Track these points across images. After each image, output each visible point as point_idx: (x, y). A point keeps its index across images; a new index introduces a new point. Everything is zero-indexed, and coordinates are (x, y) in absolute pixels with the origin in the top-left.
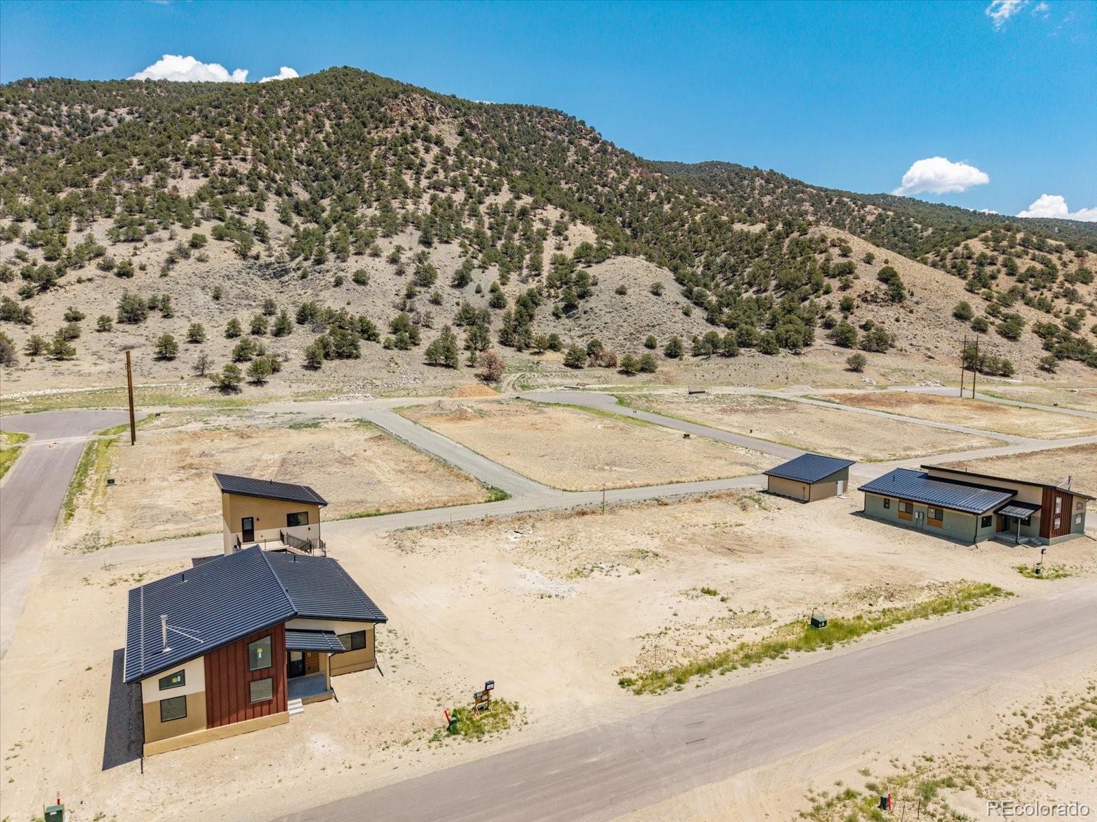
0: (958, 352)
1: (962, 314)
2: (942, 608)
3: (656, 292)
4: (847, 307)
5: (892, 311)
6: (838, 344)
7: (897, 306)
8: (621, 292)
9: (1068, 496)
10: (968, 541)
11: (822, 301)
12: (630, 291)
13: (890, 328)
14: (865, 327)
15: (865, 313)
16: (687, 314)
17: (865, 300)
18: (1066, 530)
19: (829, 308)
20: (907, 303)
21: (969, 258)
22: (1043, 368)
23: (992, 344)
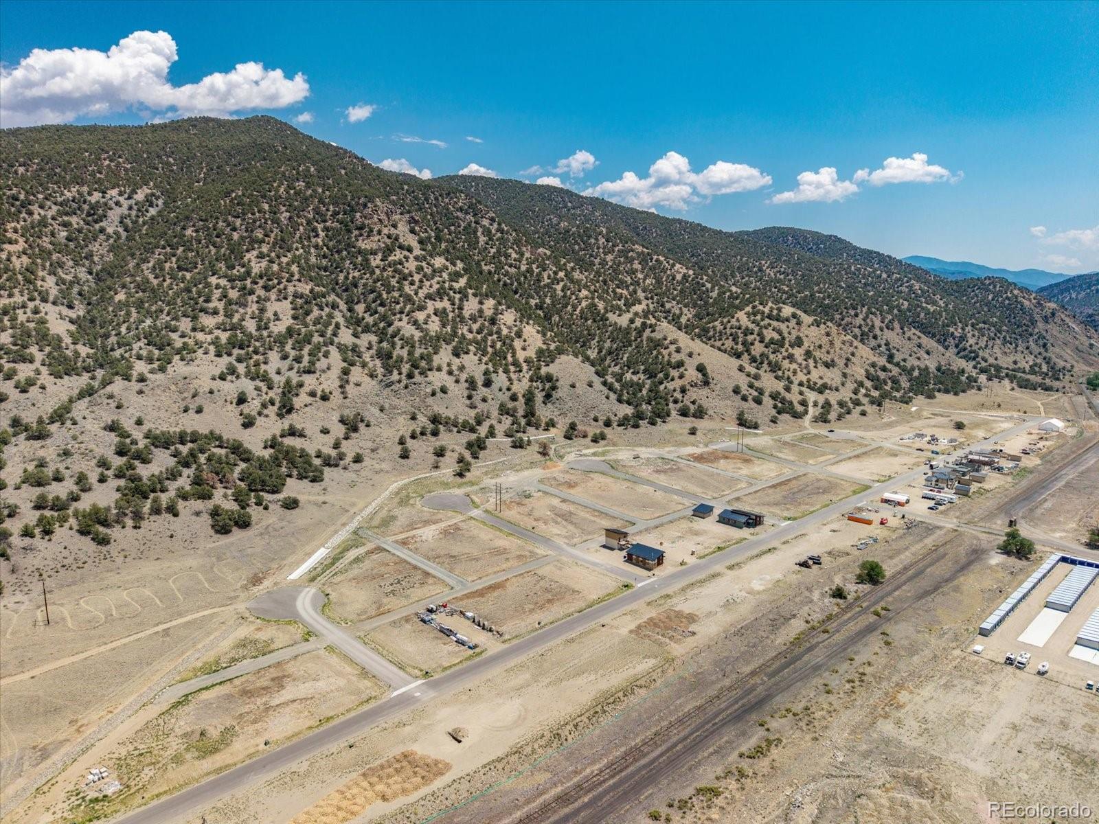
0: (735, 416)
1: (736, 391)
2: (737, 543)
3: (590, 385)
4: (683, 391)
5: (704, 392)
6: (681, 415)
7: (706, 388)
8: (573, 386)
9: (760, 517)
10: (741, 528)
11: (671, 386)
12: (577, 385)
13: (704, 403)
14: (693, 403)
15: (693, 394)
16: (607, 398)
17: (692, 386)
18: (760, 524)
19: (674, 390)
20: (712, 385)
21: (739, 328)
22: (772, 421)
23: (750, 408)
